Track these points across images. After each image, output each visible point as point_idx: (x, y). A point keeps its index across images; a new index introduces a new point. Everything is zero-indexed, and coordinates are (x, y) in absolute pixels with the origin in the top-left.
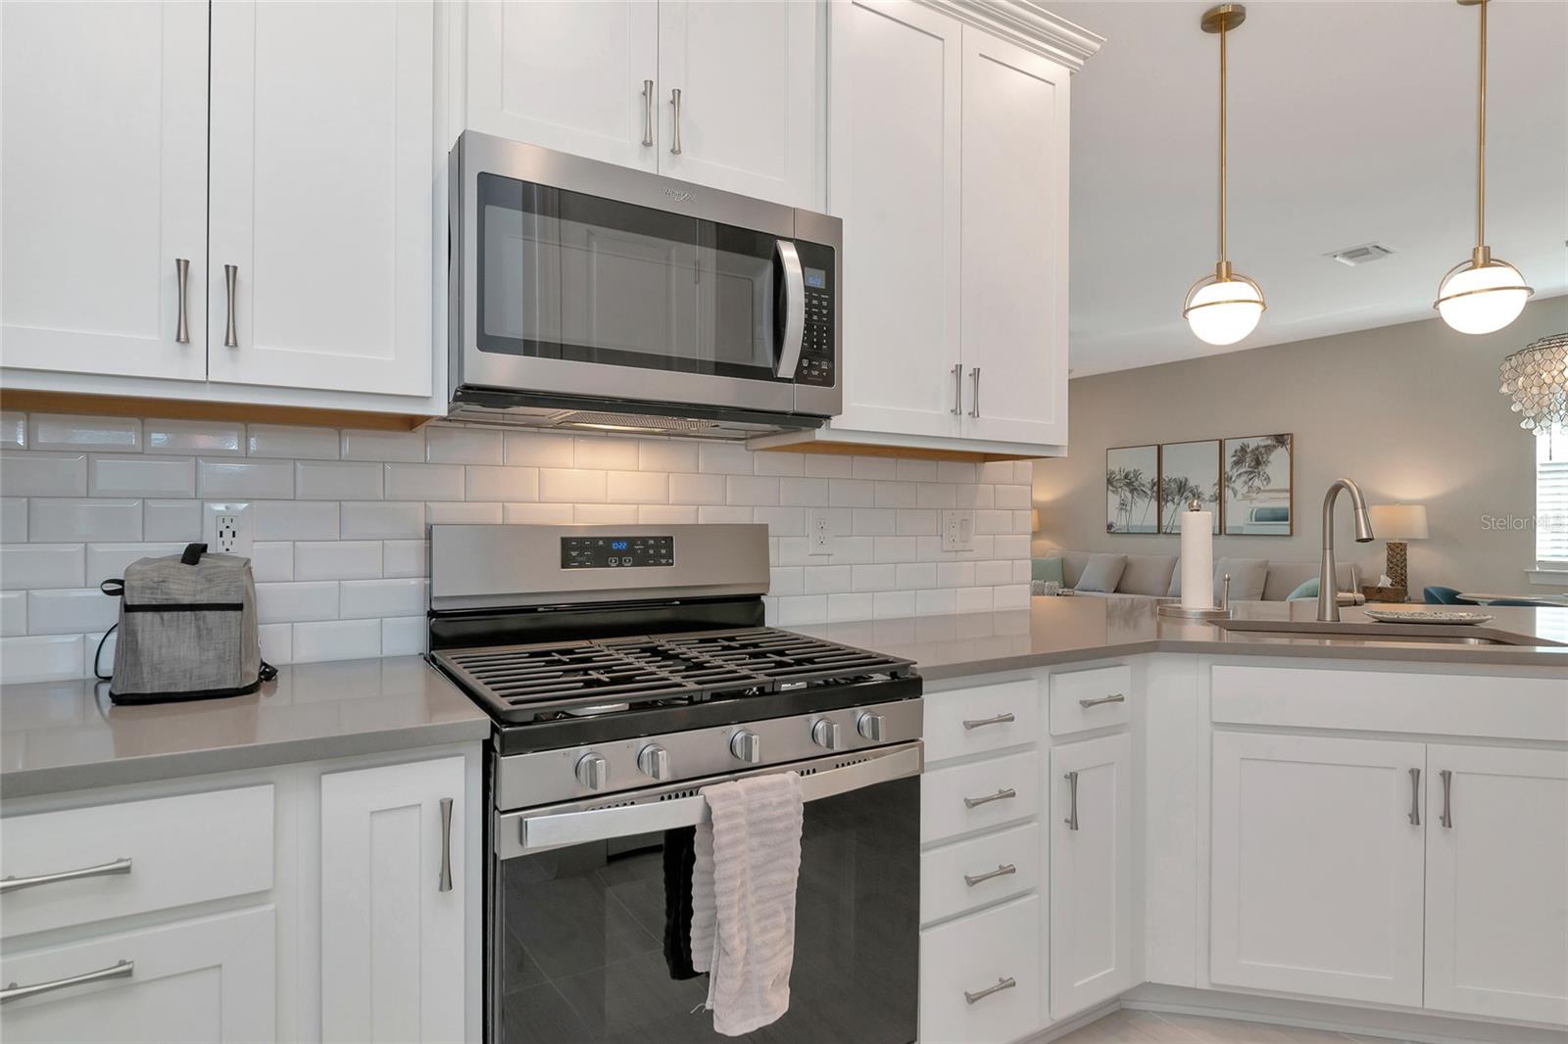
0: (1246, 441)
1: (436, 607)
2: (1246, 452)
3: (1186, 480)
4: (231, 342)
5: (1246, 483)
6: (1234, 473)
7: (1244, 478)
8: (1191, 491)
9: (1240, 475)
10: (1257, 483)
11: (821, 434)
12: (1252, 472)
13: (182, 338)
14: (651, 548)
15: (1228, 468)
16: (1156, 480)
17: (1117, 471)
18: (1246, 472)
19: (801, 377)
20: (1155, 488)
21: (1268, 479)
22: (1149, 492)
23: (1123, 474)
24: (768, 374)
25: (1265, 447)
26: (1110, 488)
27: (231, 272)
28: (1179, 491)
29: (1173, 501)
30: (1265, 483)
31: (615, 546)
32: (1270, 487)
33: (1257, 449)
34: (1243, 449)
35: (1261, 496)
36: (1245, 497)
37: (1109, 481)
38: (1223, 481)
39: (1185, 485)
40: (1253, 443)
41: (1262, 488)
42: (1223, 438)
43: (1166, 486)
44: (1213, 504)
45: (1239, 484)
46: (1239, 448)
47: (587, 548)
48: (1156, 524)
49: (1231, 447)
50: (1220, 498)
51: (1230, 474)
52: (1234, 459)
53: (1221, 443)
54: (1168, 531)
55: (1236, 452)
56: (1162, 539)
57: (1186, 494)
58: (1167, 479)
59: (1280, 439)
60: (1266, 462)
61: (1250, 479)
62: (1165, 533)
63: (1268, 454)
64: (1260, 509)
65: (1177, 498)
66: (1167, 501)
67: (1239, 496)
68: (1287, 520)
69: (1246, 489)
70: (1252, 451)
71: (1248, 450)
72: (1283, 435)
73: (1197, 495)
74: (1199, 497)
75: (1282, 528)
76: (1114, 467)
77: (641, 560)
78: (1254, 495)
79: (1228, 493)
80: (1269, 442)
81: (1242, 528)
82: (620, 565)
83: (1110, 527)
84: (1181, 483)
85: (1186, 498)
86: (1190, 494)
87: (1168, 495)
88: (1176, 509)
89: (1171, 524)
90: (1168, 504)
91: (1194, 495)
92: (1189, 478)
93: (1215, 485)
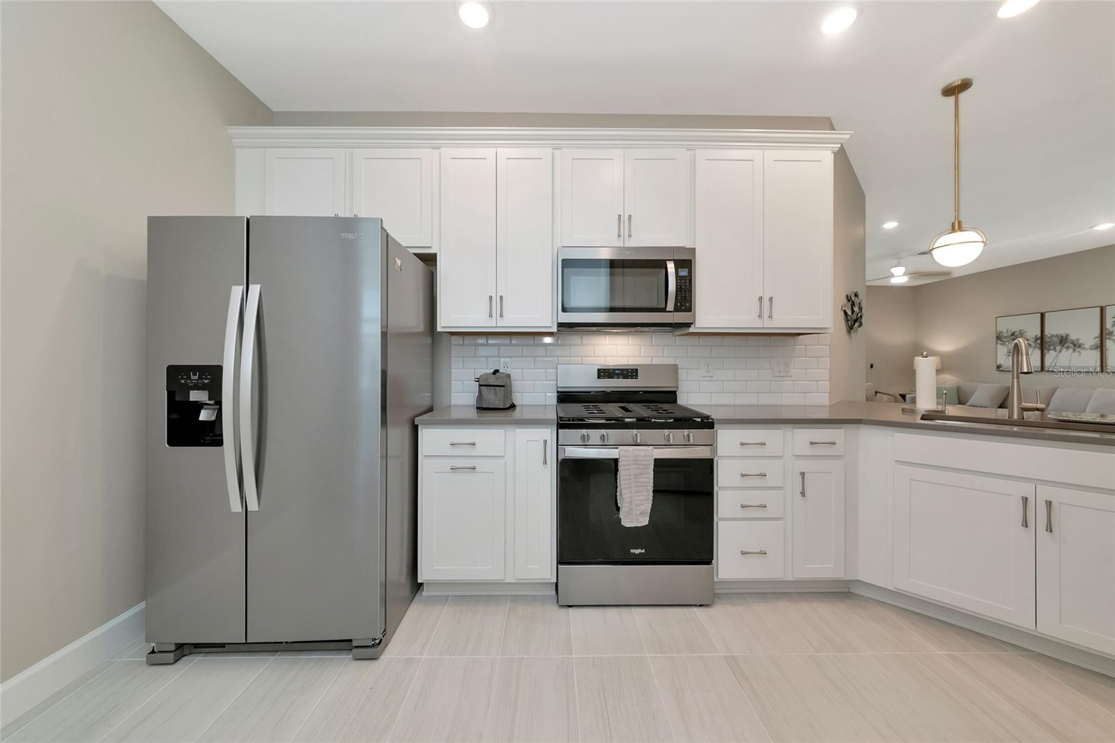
1: (559, 390)
3: (1067, 335)
4: (501, 316)
8: (1072, 343)
11: (692, 330)
13: (491, 316)
14: (631, 373)
15: (1108, 327)
16: (1039, 336)
17: (1005, 331)
19: (677, 309)
20: (1039, 341)
22: (1033, 344)
23: (1010, 333)
24: (664, 310)
26: (999, 342)
27: (501, 297)
28: (1061, 343)
29: (1055, 349)
31: (616, 372)
37: (998, 338)
38: (1104, 335)
39: (1067, 338)
42: (1104, 305)
43: (1048, 340)
44: (1094, 351)
47: (606, 372)
48: (1039, 366)
50: (1101, 346)
53: (1102, 310)
54: (1050, 370)
56: (1044, 375)
57: (1067, 345)
58: (1049, 335)
62: (1048, 371)
65: (1058, 348)
66: (1050, 350)
73: (1077, 345)
76: (1000, 328)
77: (626, 377)
79: (1109, 343)
82: (618, 378)
83: (999, 367)
84: (1062, 337)
85: (1068, 348)
86: (1071, 345)
87: (1050, 346)
88: (1058, 355)
89: (1053, 365)
90: (1050, 352)
91: (1075, 345)
92: (1070, 334)
93: (1096, 338)
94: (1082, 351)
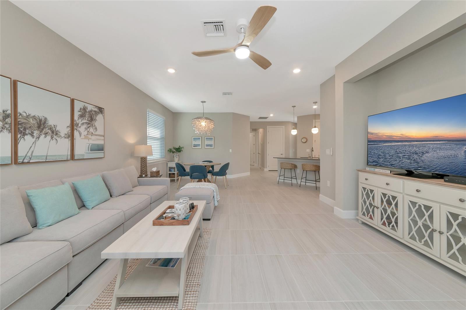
0: (86, 105)
2: (86, 111)
3: (46, 119)
5: (86, 129)
6: (80, 122)
7: (85, 126)
8: (50, 129)
9: (83, 124)
10: (91, 130)
12: (89, 124)
15: (76, 117)
18: (86, 123)
21: (96, 129)
25: (95, 111)
28: (39, 127)
29: (32, 135)
30: (95, 131)
32: (97, 133)
33: (91, 111)
34: (85, 109)
35: (93, 137)
36: (86, 137)
38: (73, 126)
39: (45, 123)
40: (90, 108)
41: (94, 133)
43: (23, 121)
45: (82, 129)
46: (82, 108)
48: (11, 156)
49: (78, 106)
50: (71, 137)
51: (78, 122)
52: (80, 113)
53: (72, 101)
54: (26, 161)
55: (81, 109)
57: (46, 130)
58: (25, 114)
59: (101, 110)
60: (95, 120)
61: (88, 127)
62: (23, 163)
63: (96, 116)
64: (93, 145)
65: (36, 133)
66: (25, 134)
67: (83, 136)
68: (103, 151)
69: (86, 133)
70: (89, 112)
71: (87, 111)
72: (102, 108)
73: (54, 133)
74: (57, 134)
75: (99, 154)
78: (90, 136)
79: (76, 133)
80: (96, 109)
81: (83, 155)
84: (41, 121)
85: (46, 134)
86: (50, 131)
87: (25, 129)
88: (34, 143)
89: (29, 154)
90: (26, 137)
91: (53, 132)
92: (48, 119)
93: (67, 127)
94: (58, 139)
